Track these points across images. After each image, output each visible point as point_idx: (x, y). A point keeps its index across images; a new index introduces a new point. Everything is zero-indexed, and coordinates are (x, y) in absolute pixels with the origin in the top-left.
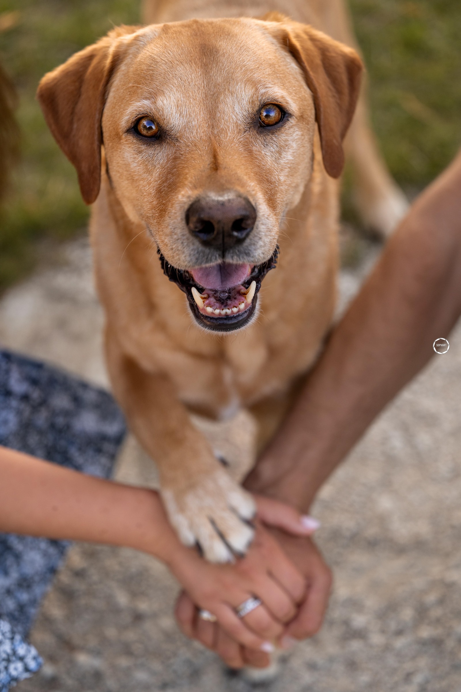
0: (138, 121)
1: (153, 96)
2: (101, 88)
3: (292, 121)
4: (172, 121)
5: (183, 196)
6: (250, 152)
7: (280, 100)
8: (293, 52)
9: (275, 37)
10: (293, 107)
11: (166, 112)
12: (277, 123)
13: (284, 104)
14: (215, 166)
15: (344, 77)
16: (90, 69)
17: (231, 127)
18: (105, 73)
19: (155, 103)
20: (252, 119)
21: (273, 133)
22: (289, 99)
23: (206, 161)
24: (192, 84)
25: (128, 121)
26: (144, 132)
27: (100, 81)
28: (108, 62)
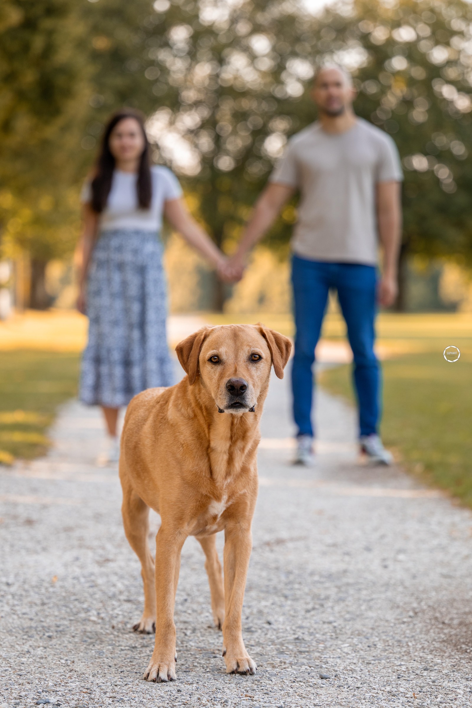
0: (211, 358)
1: (217, 348)
2: (199, 345)
3: (263, 360)
4: (223, 357)
5: (225, 380)
6: (248, 368)
7: (259, 353)
8: (264, 335)
9: (257, 329)
10: (263, 355)
11: (222, 353)
12: (258, 360)
13: (260, 354)
14: (236, 370)
15: (284, 347)
16: (196, 340)
17: (242, 360)
18: (201, 340)
19: (218, 350)
20: (249, 357)
21: (255, 363)
22: (262, 352)
23: (233, 369)
24: (231, 346)
25: (208, 357)
26: (213, 361)
27: (199, 343)
28: (202, 337)
